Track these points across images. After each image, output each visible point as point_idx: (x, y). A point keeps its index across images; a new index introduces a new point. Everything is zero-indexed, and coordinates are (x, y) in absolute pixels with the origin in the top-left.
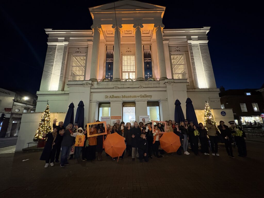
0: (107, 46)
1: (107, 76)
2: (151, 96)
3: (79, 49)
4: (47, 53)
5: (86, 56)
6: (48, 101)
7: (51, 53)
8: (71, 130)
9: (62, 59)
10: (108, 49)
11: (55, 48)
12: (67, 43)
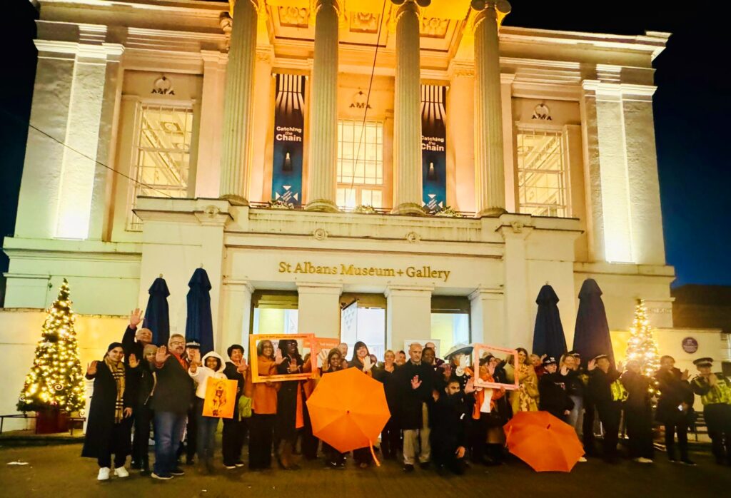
0: (278, 76)
1: (278, 195)
2: (447, 274)
5: (196, 111)
6: (51, 276)
7: (52, 87)
9: (100, 115)
10: (281, 89)
11: (69, 65)
12: (115, 50)
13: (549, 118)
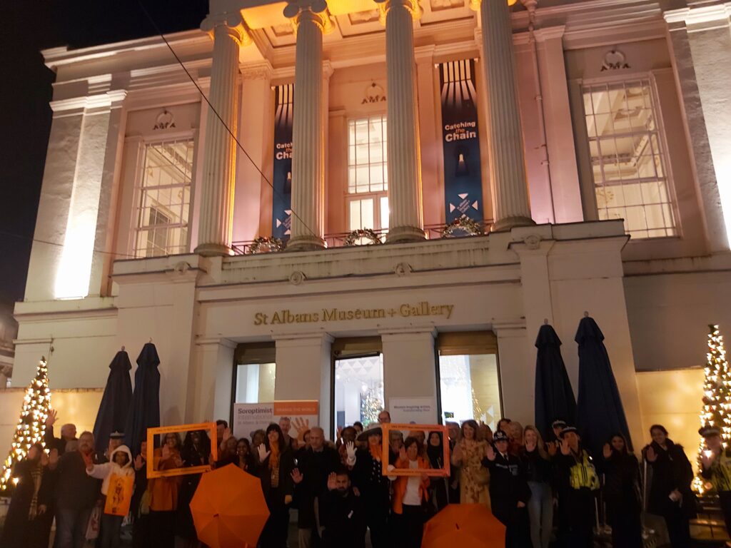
0: (277, 89)
1: (279, 223)
2: (450, 308)
3: (166, 113)
4: (51, 146)
5: (195, 139)
6: (53, 339)
7: (63, 143)
8: (87, 455)
9: (103, 163)
10: (280, 102)
11: (78, 119)
12: (119, 96)
13: (626, 66)
